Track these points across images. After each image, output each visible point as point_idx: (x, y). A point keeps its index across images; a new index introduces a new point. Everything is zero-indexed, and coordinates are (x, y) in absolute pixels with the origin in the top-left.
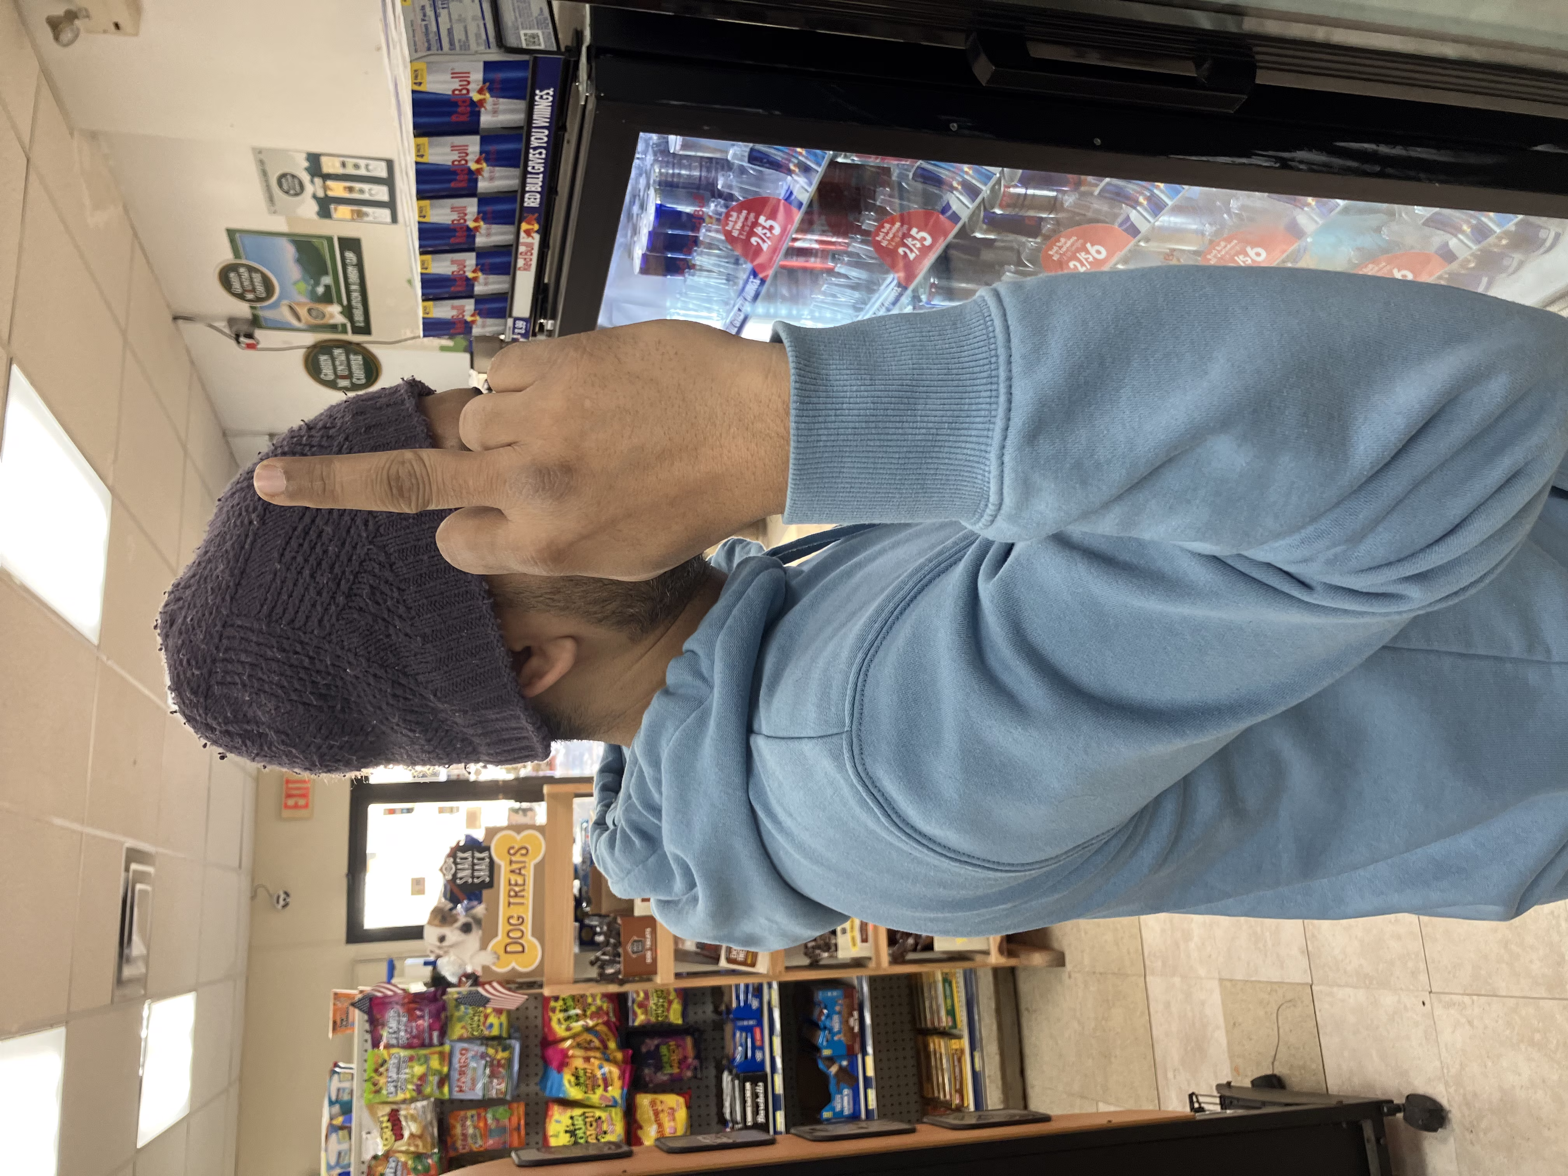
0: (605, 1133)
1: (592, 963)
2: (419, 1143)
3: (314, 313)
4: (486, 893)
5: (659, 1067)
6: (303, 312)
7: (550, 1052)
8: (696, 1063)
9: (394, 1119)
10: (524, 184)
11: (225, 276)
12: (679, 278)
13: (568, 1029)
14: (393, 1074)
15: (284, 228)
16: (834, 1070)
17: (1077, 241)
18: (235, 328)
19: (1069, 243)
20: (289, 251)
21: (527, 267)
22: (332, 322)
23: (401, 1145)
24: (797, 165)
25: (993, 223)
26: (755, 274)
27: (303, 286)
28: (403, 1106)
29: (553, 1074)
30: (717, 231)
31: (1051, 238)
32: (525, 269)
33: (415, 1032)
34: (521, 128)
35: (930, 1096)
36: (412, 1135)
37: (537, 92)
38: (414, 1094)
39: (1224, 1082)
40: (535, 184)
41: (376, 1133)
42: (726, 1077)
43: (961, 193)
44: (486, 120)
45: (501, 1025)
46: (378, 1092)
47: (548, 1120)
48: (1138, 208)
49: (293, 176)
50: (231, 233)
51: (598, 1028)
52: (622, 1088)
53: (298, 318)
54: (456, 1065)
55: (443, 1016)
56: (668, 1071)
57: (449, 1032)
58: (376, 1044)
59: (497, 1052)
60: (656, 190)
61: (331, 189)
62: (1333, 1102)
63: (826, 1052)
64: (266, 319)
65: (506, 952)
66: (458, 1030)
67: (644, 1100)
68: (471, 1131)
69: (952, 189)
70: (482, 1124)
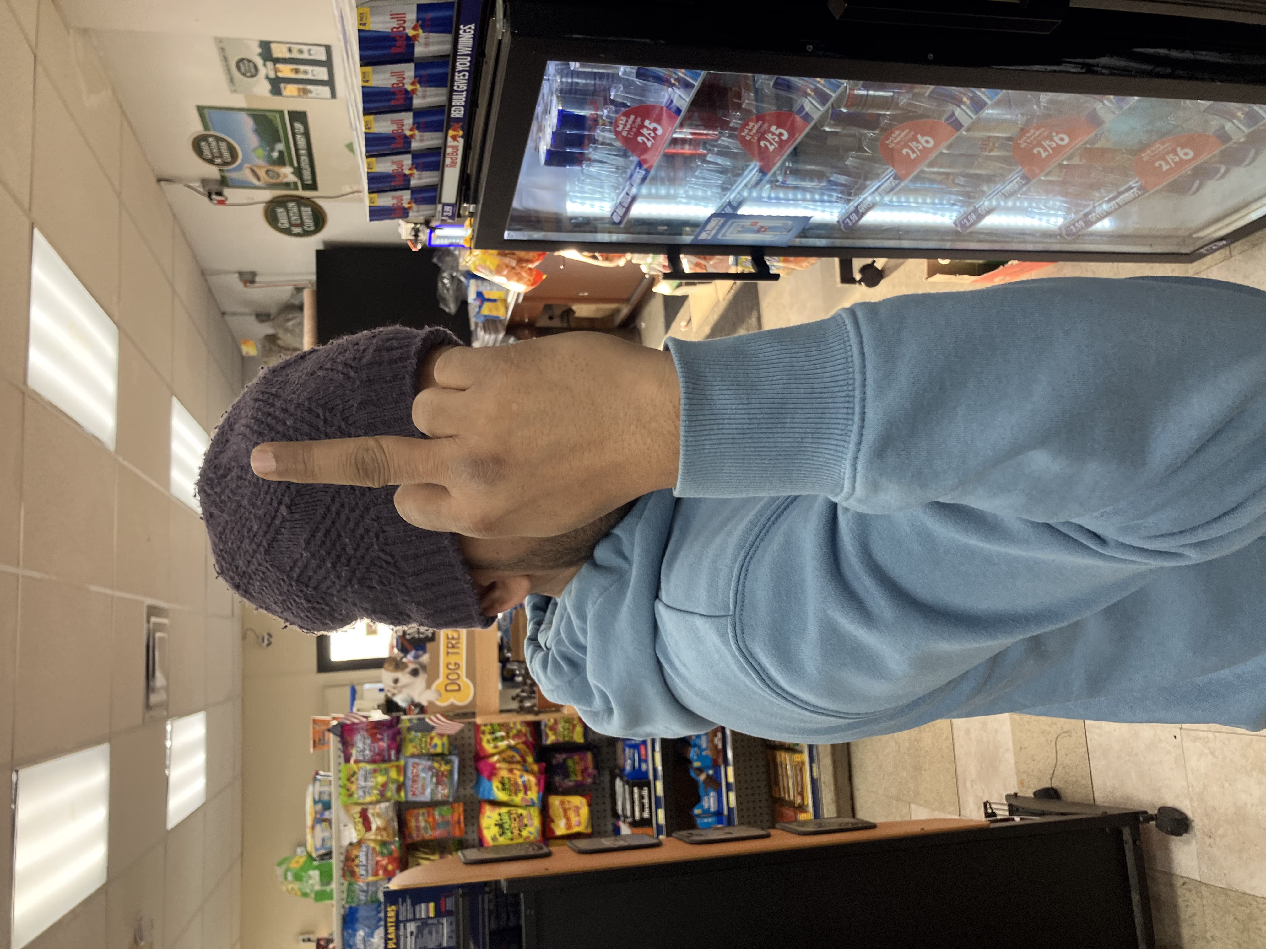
0: (526, 826)
1: (513, 698)
2: (384, 833)
3: (271, 174)
4: (429, 645)
5: (566, 775)
6: (262, 173)
7: (482, 765)
8: (595, 772)
9: (364, 815)
10: (450, 99)
11: (197, 144)
12: (577, 168)
13: (496, 747)
14: (362, 783)
15: (244, 105)
16: (702, 777)
17: (909, 133)
18: (207, 187)
19: (903, 134)
20: (248, 124)
21: (453, 164)
22: (286, 180)
23: (371, 835)
24: (676, 80)
25: (838, 118)
26: (640, 164)
27: (261, 152)
28: (370, 807)
29: (485, 782)
30: (610, 131)
31: (887, 131)
32: (451, 166)
33: (377, 750)
34: (448, 56)
35: (777, 796)
36: (378, 829)
37: (462, 27)
38: (379, 797)
39: (1012, 793)
40: (460, 100)
41: (351, 826)
42: (618, 783)
43: (813, 98)
44: (420, 50)
45: (443, 745)
46: (350, 795)
47: (481, 816)
48: (963, 106)
49: (249, 61)
50: (201, 109)
51: (519, 747)
52: (538, 792)
53: (258, 178)
54: (410, 775)
55: (398, 738)
56: (573, 778)
57: (403, 750)
58: (347, 760)
59: (441, 765)
60: (558, 97)
61: (280, 71)
62: (1099, 813)
63: (697, 764)
64: (231, 179)
65: (446, 690)
66: (410, 749)
67: (555, 801)
68: (422, 824)
69: (806, 95)
70: (431, 819)
